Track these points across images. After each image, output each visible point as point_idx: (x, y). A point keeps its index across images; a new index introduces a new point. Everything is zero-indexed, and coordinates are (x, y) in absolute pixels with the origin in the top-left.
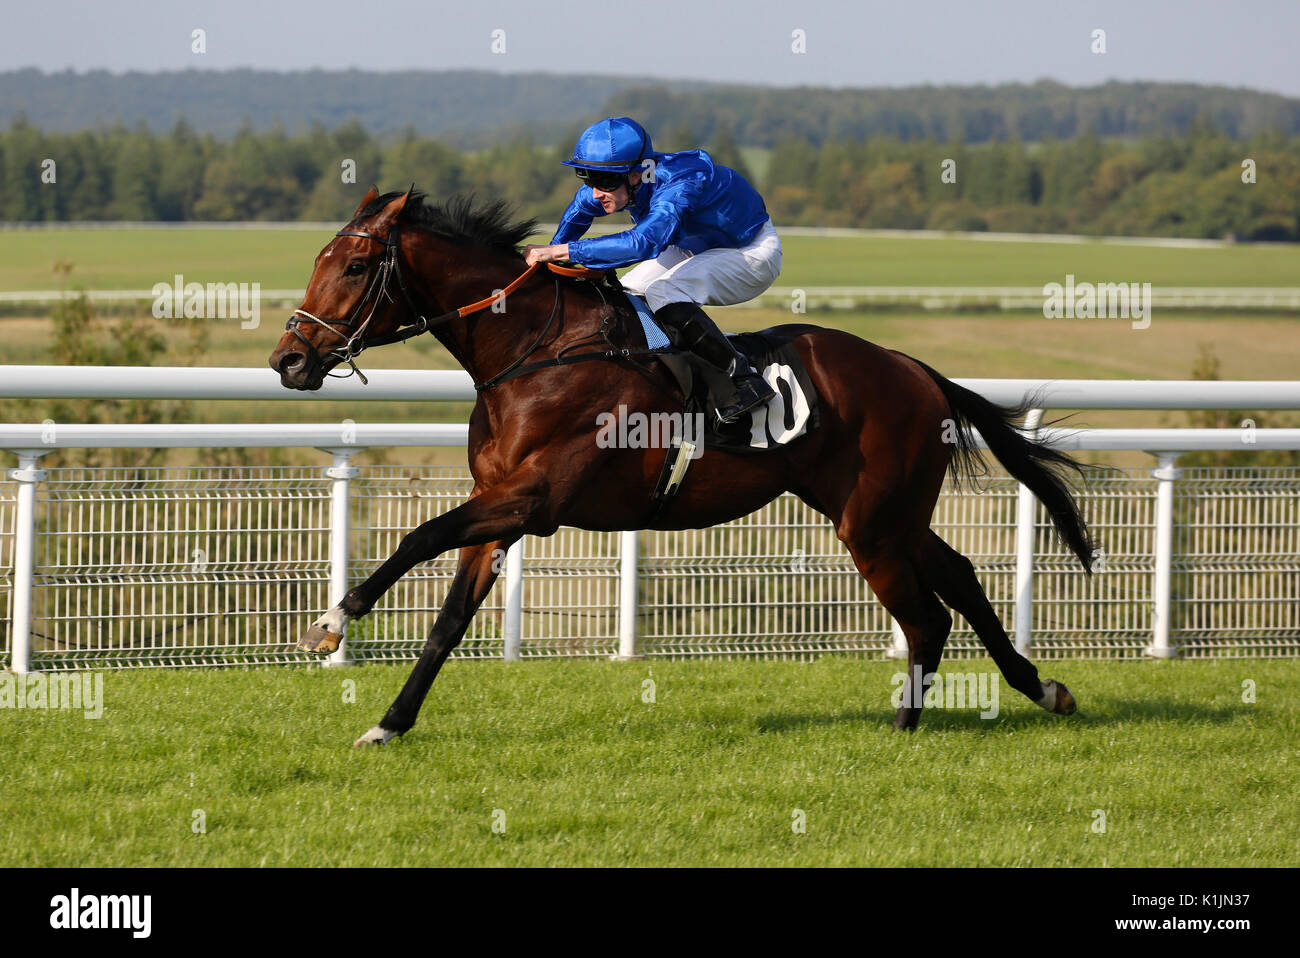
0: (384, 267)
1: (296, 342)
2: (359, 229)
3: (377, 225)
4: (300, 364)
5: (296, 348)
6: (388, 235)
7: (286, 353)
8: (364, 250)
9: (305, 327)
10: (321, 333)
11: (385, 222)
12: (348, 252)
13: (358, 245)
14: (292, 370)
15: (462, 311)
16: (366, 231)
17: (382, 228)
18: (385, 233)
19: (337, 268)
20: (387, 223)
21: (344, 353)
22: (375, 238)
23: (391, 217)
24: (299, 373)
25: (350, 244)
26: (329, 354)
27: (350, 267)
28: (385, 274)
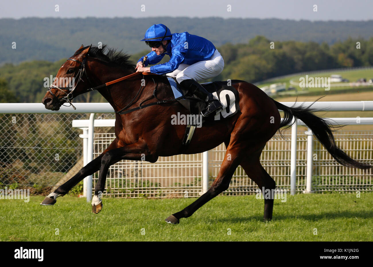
0: (80, 71)
1: (50, 95)
2: (73, 58)
3: (79, 58)
4: (51, 102)
5: (50, 97)
6: (82, 61)
7: (46, 98)
8: (74, 65)
9: (53, 90)
10: (58, 92)
11: (81, 56)
12: (68, 66)
13: (72, 64)
14: (48, 104)
15: (107, 84)
16: (75, 59)
17: (80, 59)
18: (81, 60)
19: (64, 71)
20: (82, 57)
21: (66, 98)
22: (78, 61)
23: (83, 55)
24: (50, 105)
25: (69, 64)
26: (61, 99)
27: (68, 70)
28: (81, 73)
